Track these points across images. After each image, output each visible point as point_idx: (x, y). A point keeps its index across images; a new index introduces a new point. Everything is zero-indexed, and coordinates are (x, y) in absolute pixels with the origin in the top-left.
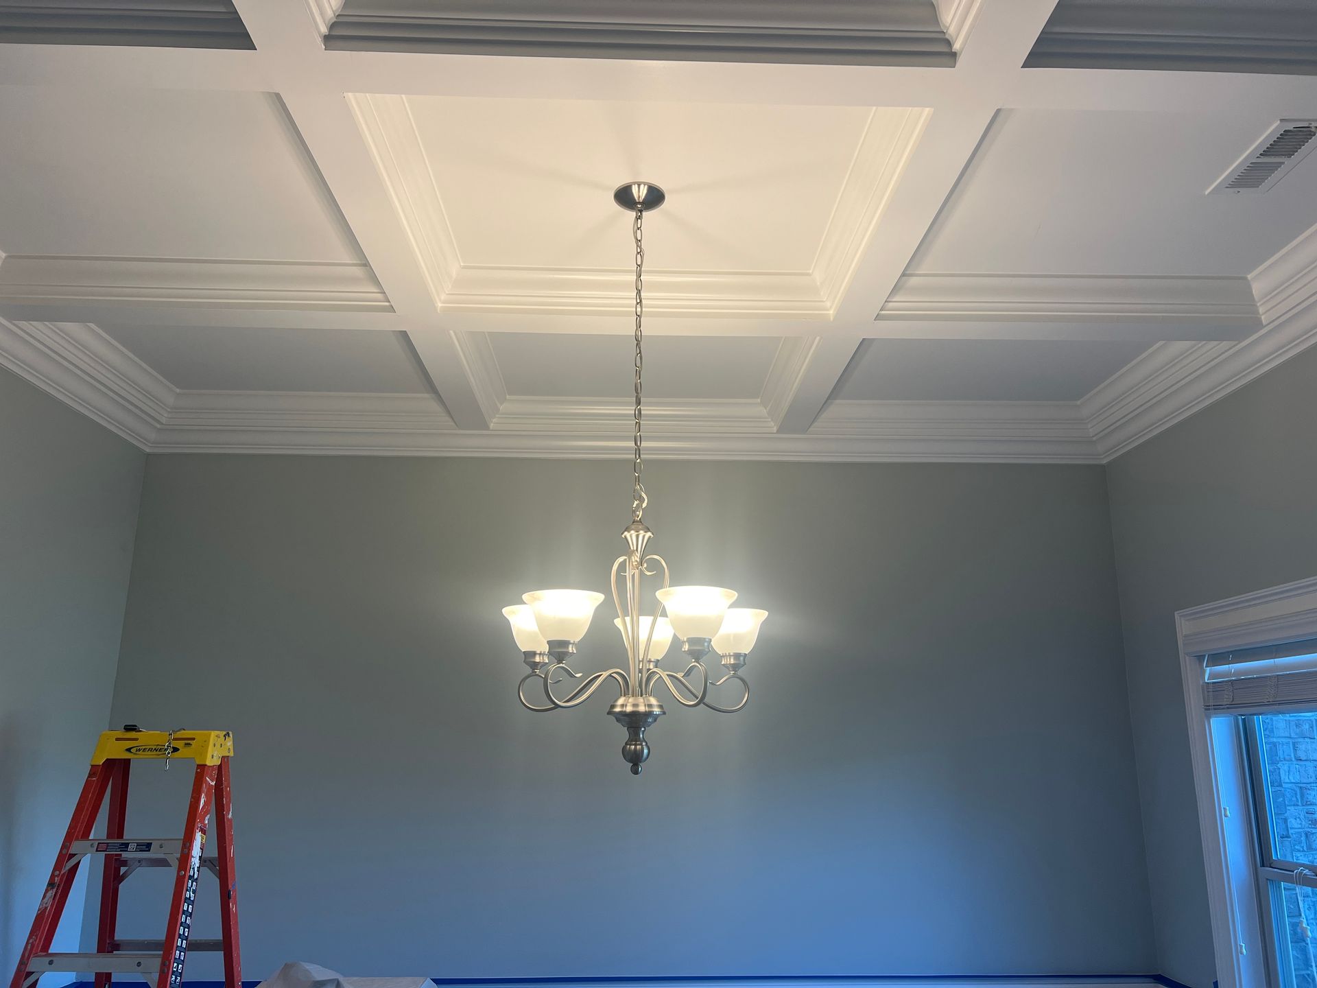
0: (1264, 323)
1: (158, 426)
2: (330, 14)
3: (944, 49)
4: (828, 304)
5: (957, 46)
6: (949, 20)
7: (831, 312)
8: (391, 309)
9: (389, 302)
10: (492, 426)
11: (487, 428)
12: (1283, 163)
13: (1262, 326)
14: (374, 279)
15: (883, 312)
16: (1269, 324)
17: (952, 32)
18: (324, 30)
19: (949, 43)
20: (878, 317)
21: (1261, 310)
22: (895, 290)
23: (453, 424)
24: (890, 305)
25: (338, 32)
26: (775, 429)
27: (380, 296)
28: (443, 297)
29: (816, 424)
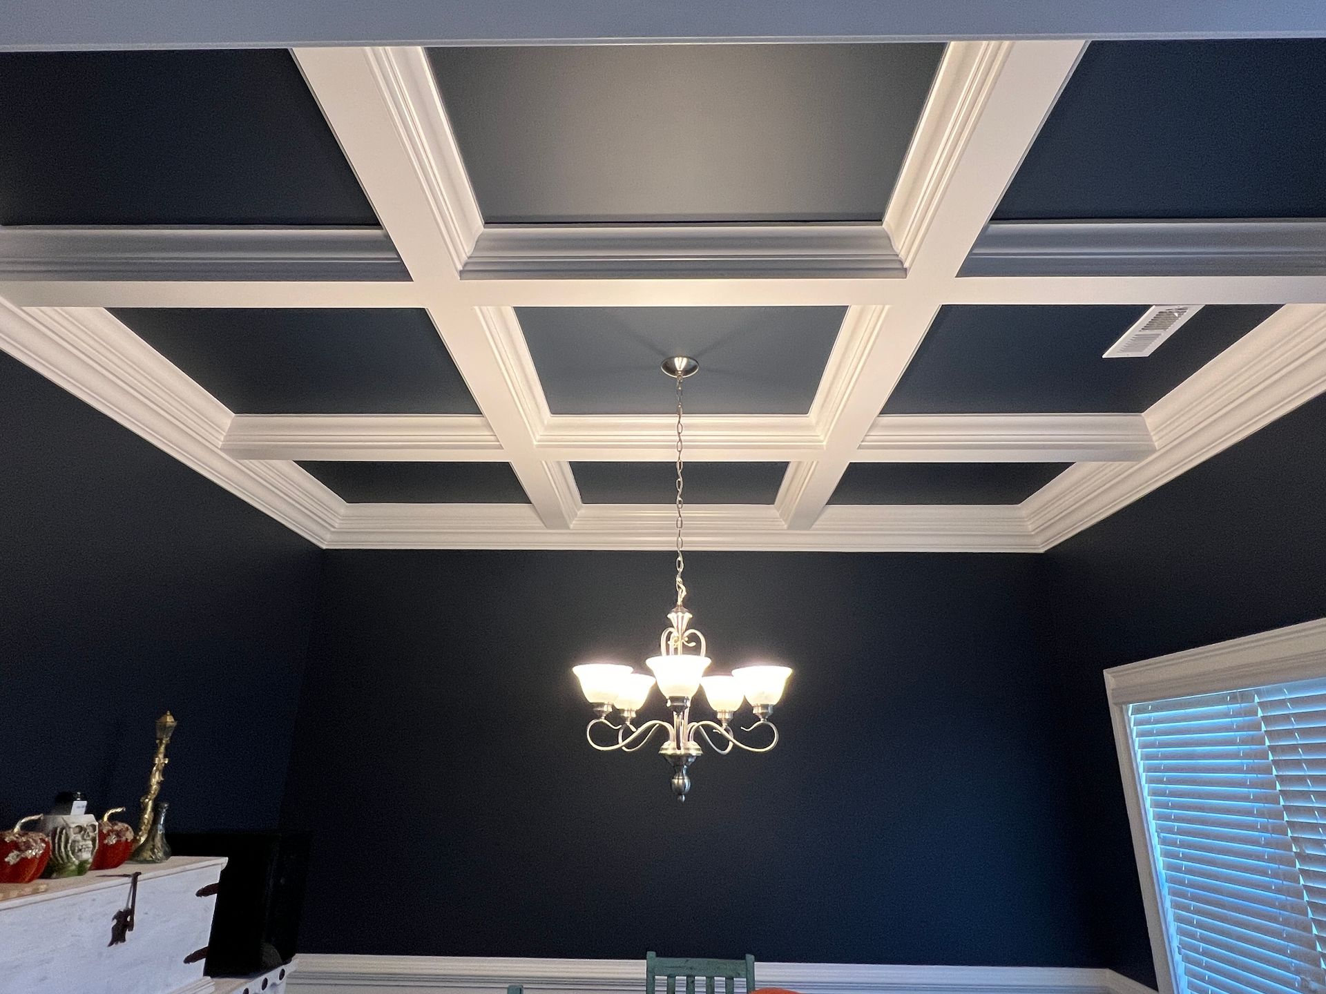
0: (1157, 448)
1: (333, 529)
2: (464, 258)
3: (897, 266)
4: (821, 438)
5: (906, 265)
6: (900, 248)
7: (824, 443)
8: (500, 447)
9: (498, 441)
10: (571, 526)
11: (569, 528)
12: (1160, 334)
13: (1154, 451)
14: (489, 427)
15: (863, 443)
16: (1160, 449)
17: (902, 255)
18: (460, 267)
19: (902, 263)
20: (860, 447)
21: (1154, 438)
22: (873, 426)
23: (543, 525)
24: (868, 438)
25: (469, 268)
26: (785, 527)
27: (493, 438)
28: (538, 437)
29: (817, 523)
